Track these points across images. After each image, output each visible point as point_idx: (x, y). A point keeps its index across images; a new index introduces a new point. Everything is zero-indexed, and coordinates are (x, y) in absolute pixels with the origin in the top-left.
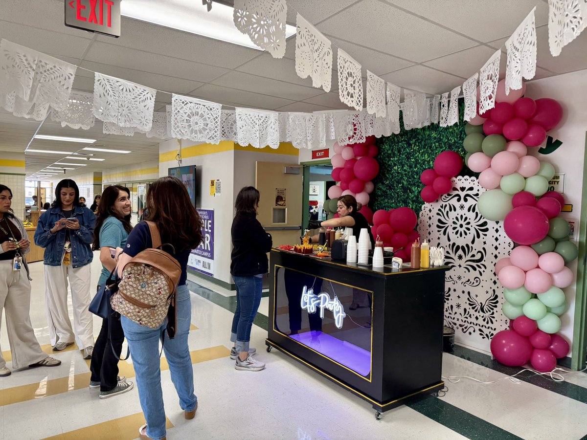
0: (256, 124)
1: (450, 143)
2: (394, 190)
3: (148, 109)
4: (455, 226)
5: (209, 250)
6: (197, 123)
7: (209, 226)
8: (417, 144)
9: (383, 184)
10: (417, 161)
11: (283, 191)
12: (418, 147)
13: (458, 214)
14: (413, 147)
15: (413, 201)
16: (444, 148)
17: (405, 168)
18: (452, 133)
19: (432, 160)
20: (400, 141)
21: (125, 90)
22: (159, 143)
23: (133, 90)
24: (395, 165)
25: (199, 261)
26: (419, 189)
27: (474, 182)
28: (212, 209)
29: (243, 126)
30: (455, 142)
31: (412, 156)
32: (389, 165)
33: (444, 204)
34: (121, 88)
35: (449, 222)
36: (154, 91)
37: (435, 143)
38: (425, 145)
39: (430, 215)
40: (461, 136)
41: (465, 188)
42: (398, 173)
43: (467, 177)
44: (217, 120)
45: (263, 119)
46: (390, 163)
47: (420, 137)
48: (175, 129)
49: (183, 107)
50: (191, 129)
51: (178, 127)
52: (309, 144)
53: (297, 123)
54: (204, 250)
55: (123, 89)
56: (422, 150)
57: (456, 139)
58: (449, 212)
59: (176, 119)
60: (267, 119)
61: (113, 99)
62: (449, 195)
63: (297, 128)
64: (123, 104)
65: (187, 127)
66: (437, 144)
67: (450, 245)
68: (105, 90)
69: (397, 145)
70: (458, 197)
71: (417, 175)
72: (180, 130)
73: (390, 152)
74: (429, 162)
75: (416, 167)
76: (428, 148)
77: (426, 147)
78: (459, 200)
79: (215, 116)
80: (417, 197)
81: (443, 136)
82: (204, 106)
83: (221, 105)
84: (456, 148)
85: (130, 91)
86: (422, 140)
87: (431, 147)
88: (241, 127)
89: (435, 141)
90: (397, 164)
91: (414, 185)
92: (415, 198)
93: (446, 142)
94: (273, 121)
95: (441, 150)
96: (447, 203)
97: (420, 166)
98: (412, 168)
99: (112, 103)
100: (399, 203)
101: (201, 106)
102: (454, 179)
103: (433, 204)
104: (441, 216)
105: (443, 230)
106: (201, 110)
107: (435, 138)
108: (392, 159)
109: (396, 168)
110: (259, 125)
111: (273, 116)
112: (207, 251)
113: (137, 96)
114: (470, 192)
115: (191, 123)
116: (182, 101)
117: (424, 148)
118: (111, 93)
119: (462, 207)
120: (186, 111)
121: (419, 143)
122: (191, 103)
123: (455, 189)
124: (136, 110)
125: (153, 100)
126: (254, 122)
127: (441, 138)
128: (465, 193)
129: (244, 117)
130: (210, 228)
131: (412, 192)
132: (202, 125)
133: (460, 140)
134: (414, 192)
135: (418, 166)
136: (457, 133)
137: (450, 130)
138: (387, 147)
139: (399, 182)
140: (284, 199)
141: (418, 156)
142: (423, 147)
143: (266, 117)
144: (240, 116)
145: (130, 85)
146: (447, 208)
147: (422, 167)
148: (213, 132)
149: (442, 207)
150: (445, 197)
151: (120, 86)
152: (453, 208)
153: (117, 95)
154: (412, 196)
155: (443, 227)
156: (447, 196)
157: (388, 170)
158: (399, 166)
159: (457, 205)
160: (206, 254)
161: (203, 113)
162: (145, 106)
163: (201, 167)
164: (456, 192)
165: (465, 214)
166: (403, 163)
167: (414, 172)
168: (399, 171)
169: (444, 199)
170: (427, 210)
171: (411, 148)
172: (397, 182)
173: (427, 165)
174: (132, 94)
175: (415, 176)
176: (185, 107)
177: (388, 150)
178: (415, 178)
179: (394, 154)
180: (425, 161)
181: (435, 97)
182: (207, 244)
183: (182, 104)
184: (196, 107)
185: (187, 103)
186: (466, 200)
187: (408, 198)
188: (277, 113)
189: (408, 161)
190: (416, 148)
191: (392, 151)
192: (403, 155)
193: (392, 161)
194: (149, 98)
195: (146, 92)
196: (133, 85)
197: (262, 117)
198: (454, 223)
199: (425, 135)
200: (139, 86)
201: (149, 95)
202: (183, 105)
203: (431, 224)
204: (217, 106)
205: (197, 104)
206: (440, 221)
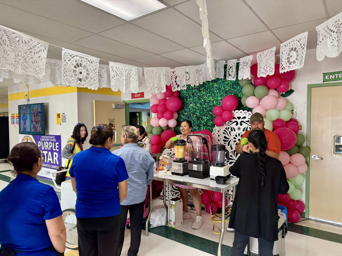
0: (123, 75)
1: (226, 91)
2: (191, 118)
3: (41, 59)
4: (235, 140)
5: (58, 163)
6: (81, 73)
7: (57, 147)
8: (205, 90)
9: (183, 115)
10: (205, 101)
11: (113, 120)
12: (205, 93)
13: (237, 133)
14: (202, 92)
15: (204, 125)
16: (222, 93)
17: (197, 105)
18: (227, 84)
19: (215, 100)
20: (194, 88)
21: (20, 41)
22: (7, 87)
23: (29, 42)
24: (191, 103)
25: (49, 172)
26: (207, 118)
27: (246, 114)
28: (59, 134)
29: (114, 76)
30: (229, 90)
31: (202, 98)
32: (187, 103)
33: (228, 127)
34: (17, 39)
35: (231, 138)
36: (47, 44)
37: (216, 90)
38: (210, 91)
39: (219, 133)
40: (233, 86)
41: (241, 117)
42: (193, 108)
43: (241, 111)
44: (96, 71)
45: (127, 72)
46: (187, 102)
47: (207, 86)
48: (65, 77)
49: (70, 59)
50: (77, 77)
51: (66, 75)
52: (156, 89)
53: (149, 75)
54: (53, 164)
55: (19, 41)
56: (208, 95)
57: (230, 88)
58: (231, 132)
59: (65, 69)
60: (130, 71)
61: (10, 49)
62: (230, 122)
63: (149, 78)
64: (19, 54)
65: (73, 76)
66: (218, 91)
67: (232, 151)
68: (2, 40)
69: (192, 91)
70: (236, 123)
71: (206, 109)
72: (68, 78)
73: (187, 95)
74: (213, 102)
75: (205, 104)
76: (212, 93)
77: (211, 93)
78: (237, 125)
79: (94, 67)
80: (206, 123)
81: (221, 86)
82: (87, 59)
83: (99, 59)
84: (230, 93)
85: (25, 43)
86: (208, 88)
87: (214, 93)
88: (113, 77)
89: (216, 89)
90: (192, 102)
91: (204, 115)
92: (205, 123)
93: (223, 90)
94: (134, 73)
95: (221, 94)
96: (229, 126)
97: (208, 104)
98: (202, 105)
99: (9, 53)
100: (195, 127)
101: (85, 60)
102: (233, 112)
103: (221, 127)
104: (226, 134)
105: (227, 142)
106: (84, 63)
107: (216, 87)
108: (188, 99)
109: (192, 105)
110: (125, 76)
111: (134, 70)
112: (56, 164)
113: (32, 48)
114: (243, 120)
115: (77, 73)
116: (70, 54)
117: (210, 93)
118: (8, 43)
119: (239, 129)
120: (73, 63)
121: (206, 90)
122: (77, 56)
123: (234, 118)
124: (31, 60)
125: (46, 52)
126: (122, 73)
127: (220, 87)
128: (241, 120)
129: (115, 69)
130: (58, 148)
131: (203, 120)
132: (85, 74)
133: (232, 89)
134: (204, 120)
135: (206, 104)
136: (230, 84)
137: (226, 83)
138: (185, 92)
139: (194, 114)
140: (114, 126)
141: (206, 98)
142: (208, 92)
143: (130, 70)
144: (112, 68)
145: (26, 37)
146: (230, 130)
147: (209, 104)
148: (93, 80)
149: (226, 129)
150: (228, 122)
151: (16, 37)
152: (233, 129)
153: (13, 45)
154: (203, 122)
155: (227, 141)
156: (229, 122)
157: (186, 106)
158: (193, 104)
159: (236, 127)
160: (55, 167)
161: (86, 65)
162: (39, 57)
163: (48, 104)
164: (235, 120)
165: (241, 133)
166: (196, 102)
167: (204, 107)
168: (194, 107)
169: (227, 124)
170: (217, 131)
171: (201, 93)
172: (193, 114)
173: (212, 103)
174: (27, 46)
175: (205, 110)
176: (72, 60)
177: (185, 94)
178: (204, 111)
179: (190, 97)
180: (211, 101)
181: (218, 62)
182: (55, 160)
183: (69, 56)
184: (81, 60)
185: (74, 56)
186: (241, 125)
187: (200, 123)
188: (137, 67)
189: (199, 101)
190: (204, 93)
191: (188, 94)
192: (196, 97)
193: (189, 100)
194: (42, 50)
195: (40, 45)
196: (28, 37)
197: (127, 70)
198: (235, 138)
199: (209, 85)
200: (34, 39)
201: (42, 48)
202: (71, 58)
203: (220, 140)
204: (96, 60)
205: (82, 57)
206: (225, 137)
